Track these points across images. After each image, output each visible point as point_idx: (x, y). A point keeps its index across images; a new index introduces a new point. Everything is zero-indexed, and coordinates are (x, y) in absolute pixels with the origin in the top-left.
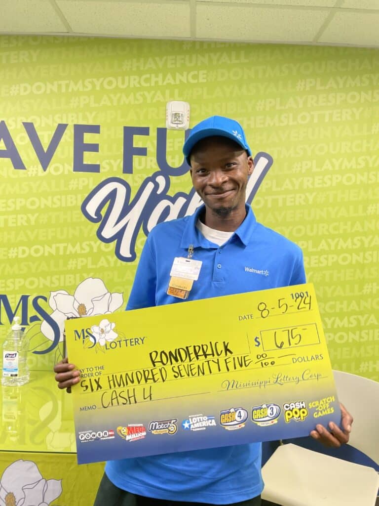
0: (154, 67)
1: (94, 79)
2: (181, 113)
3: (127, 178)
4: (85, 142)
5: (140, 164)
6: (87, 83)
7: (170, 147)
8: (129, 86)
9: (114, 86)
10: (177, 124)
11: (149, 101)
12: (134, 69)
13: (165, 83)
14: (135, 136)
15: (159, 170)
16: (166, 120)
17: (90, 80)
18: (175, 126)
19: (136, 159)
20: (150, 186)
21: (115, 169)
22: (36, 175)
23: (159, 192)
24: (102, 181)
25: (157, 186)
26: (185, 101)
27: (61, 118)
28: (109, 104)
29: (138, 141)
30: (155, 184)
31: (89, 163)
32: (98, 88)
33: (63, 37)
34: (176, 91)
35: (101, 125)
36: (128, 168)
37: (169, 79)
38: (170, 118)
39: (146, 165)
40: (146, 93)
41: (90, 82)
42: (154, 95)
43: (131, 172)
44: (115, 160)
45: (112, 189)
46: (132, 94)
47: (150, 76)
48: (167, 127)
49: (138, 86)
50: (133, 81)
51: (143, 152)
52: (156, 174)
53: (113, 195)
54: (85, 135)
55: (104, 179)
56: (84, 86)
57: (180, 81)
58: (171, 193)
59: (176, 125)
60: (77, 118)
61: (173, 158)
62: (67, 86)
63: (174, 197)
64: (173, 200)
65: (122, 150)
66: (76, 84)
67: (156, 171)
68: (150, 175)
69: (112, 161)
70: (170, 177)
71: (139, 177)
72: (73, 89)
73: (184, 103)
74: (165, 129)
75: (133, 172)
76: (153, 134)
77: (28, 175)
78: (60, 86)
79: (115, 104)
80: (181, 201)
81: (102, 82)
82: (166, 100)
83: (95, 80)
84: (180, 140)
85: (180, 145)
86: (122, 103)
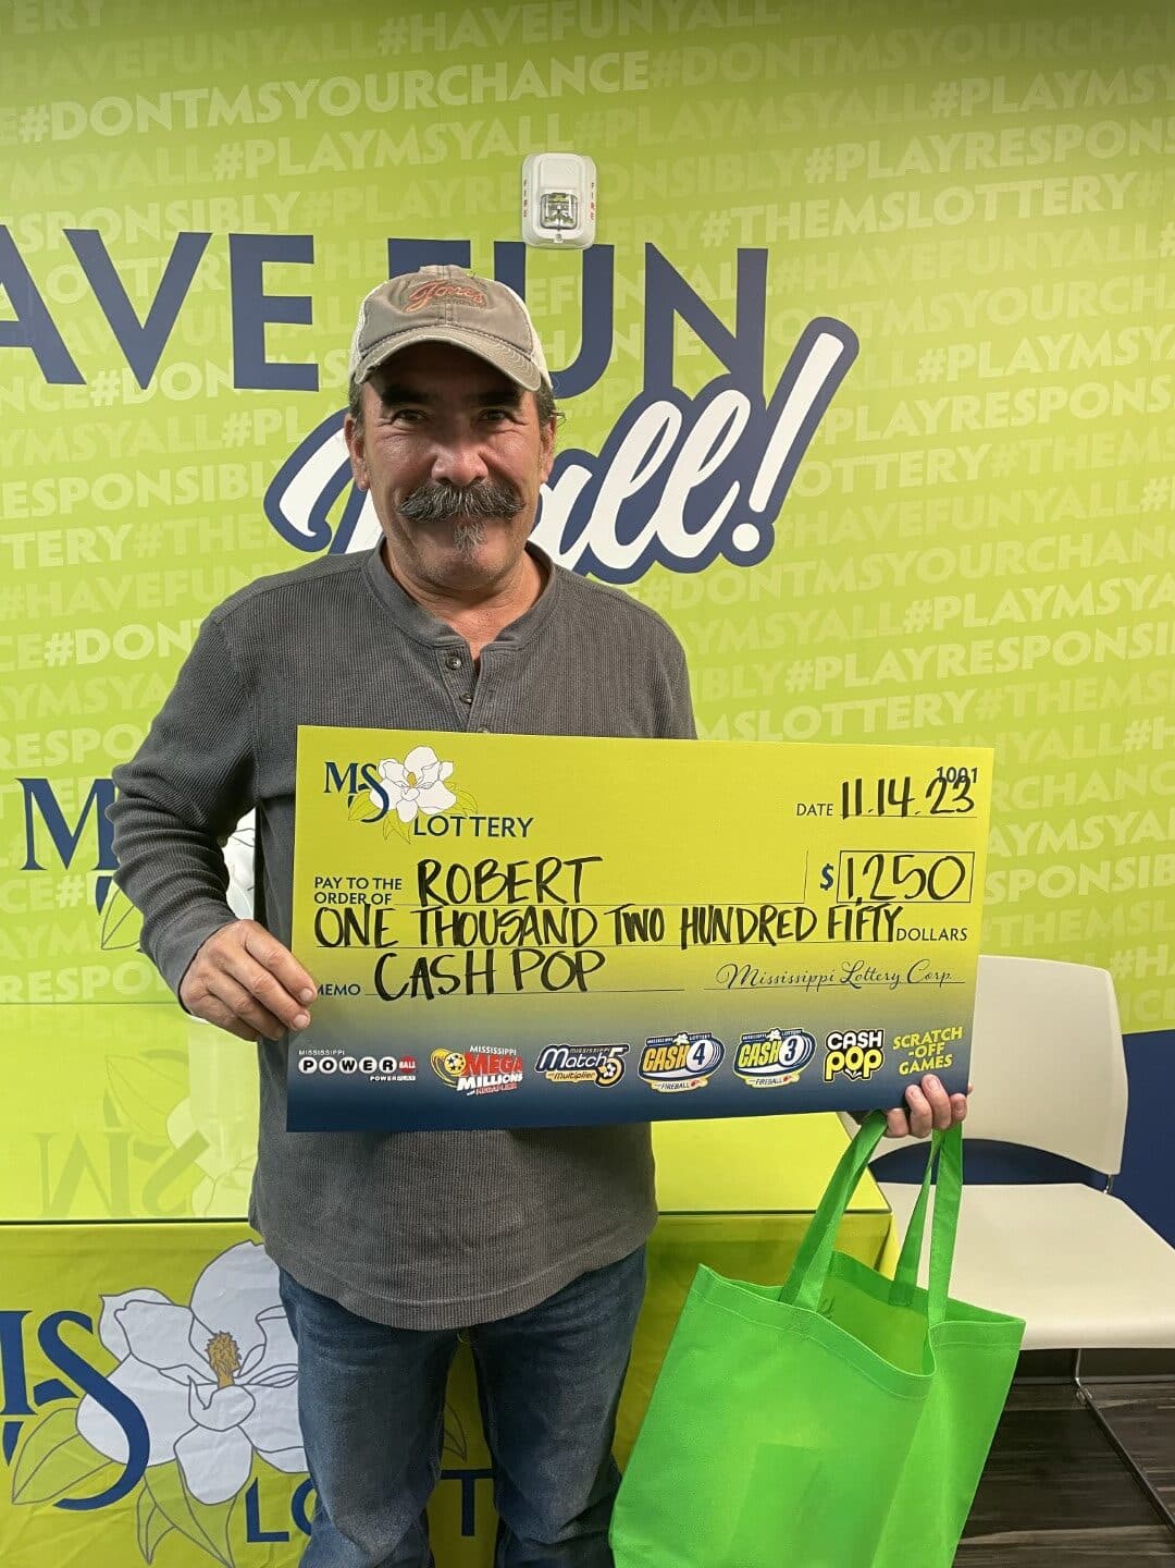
0: (481, 42)
2: (570, 192)
4: (266, 293)
6: (264, 95)
8: (401, 103)
9: (350, 107)
10: (559, 228)
11: (466, 154)
12: (417, 48)
16: (521, 214)
17: (275, 86)
18: (551, 234)
22: (119, 400)
26: (581, 153)
27: (188, 215)
31: (284, 360)
32: (301, 112)
34: (553, 120)
35: (315, 233)
37: (529, 81)
38: (534, 211)
40: (456, 128)
41: (274, 94)
42: (484, 131)
46: (412, 130)
48: (526, 240)
49: (429, 102)
50: (416, 88)
54: (268, 267)
56: (257, 106)
57: (565, 85)
59: (556, 231)
60: (240, 212)
62: (204, 106)
66: (231, 99)
72: (222, 120)
73: (577, 158)
76: (483, 261)
77: (92, 401)
78: (178, 108)
79: (359, 164)
81: (315, 94)
82: (522, 151)
83: (291, 87)
84: (569, 280)
85: (569, 296)
86: (380, 163)
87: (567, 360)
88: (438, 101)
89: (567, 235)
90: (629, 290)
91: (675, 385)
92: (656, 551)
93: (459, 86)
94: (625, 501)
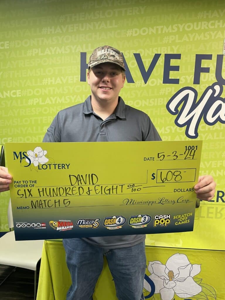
3: (196, 87)
5: (204, 78)
7: (224, 67)
14: (202, 60)
15: (217, 81)
16: (223, 49)
19: (202, 75)
20: (210, 92)
21: (189, 81)
22: (141, 86)
23: (215, 96)
25: (214, 92)
27: (157, 50)
29: (205, 64)
30: (213, 90)
32: (181, 30)
36: (197, 81)
39: (208, 79)
44: (189, 76)
45: (187, 94)
47: (215, 22)
51: (207, 70)
52: (215, 84)
53: (186, 98)
55: (181, 88)
58: (223, 96)
62: (162, 29)
63: (224, 98)
64: (224, 101)
65: (194, 70)
68: (211, 85)
69: (187, 77)
70: (223, 85)
71: (203, 86)
74: (223, 55)
75: (200, 83)
77: (136, 86)
82: (224, 37)
86: (196, 39)
93: (213, 24)
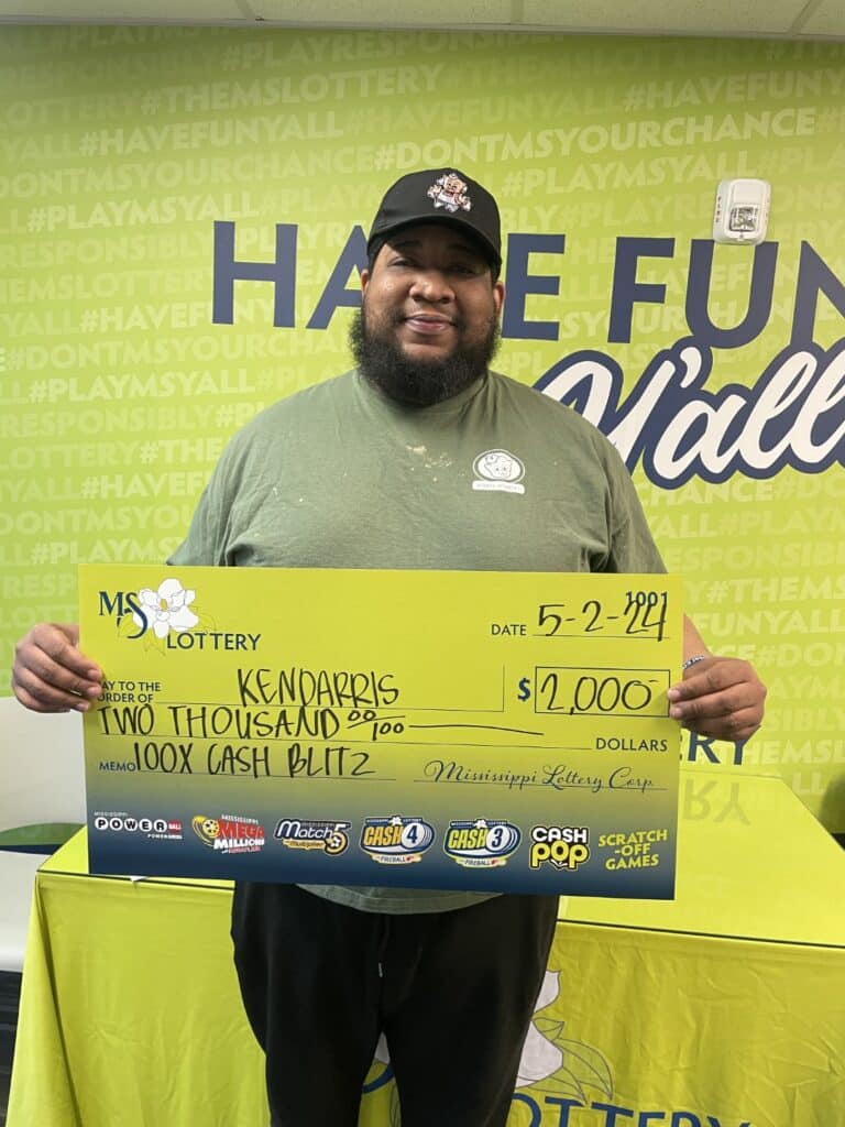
0: (696, 101)
1: (556, 131)
2: (755, 207)
3: (618, 352)
4: (529, 274)
5: (647, 322)
6: (541, 138)
7: (718, 283)
8: (636, 144)
9: (603, 144)
10: (742, 231)
11: (678, 179)
12: (651, 106)
13: (717, 139)
14: (640, 259)
15: (690, 334)
16: (713, 221)
17: (550, 133)
18: (736, 235)
19: (639, 309)
20: (667, 370)
21: (592, 332)
23: (685, 384)
24: (560, 359)
25: (681, 369)
26: (761, 179)
28: (588, 187)
29: (648, 271)
30: (676, 366)
31: (537, 320)
32: (565, 151)
33: (495, 34)
34: (743, 155)
35: (566, 233)
36: (620, 330)
37: (729, 129)
38: (725, 218)
39: (660, 323)
40: (673, 161)
41: (548, 137)
42: (693, 163)
43: (627, 340)
44: (594, 314)
45: (582, 377)
46: (642, 163)
47: (686, 122)
48: (715, 238)
49: (655, 143)
50: (645, 134)
51: (656, 294)
52: (682, 344)
53: (582, 391)
54: (532, 256)
55: (566, 354)
56: (536, 147)
57: (754, 131)
58: (712, 386)
59: (739, 234)
60: (517, 219)
61: (723, 308)
62: (500, 146)
63: (719, 393)
64: (716, 401)
65: (610, 290)
66: (518, 141)
67: (682, 337)
68: (669, 347)
69: (586, 315)
70: (713, 349)
71: (644, 351)
72: (511, 155)
73: (761, 183)
74: (713, 241)
75: (632, 339)
76: (683, 252)
78: (482, 147)
79: (602, 186)
80: (734, 403)
81: (577, 137)
82: (719, 178)
83: (560, 133)
84: (743, 266)
85: (742, 277)
86: (616, 185)
87: (736, 322)
88: (662, 143)
89: (747, 235)
90: (787, 274)
91: (814, 340)
92: (789, 457)
93: (678, 132)
94: (768, 421)
